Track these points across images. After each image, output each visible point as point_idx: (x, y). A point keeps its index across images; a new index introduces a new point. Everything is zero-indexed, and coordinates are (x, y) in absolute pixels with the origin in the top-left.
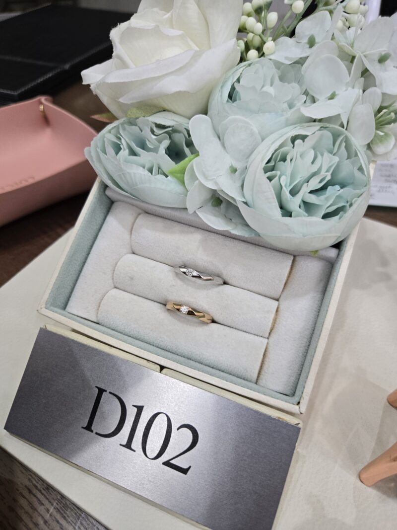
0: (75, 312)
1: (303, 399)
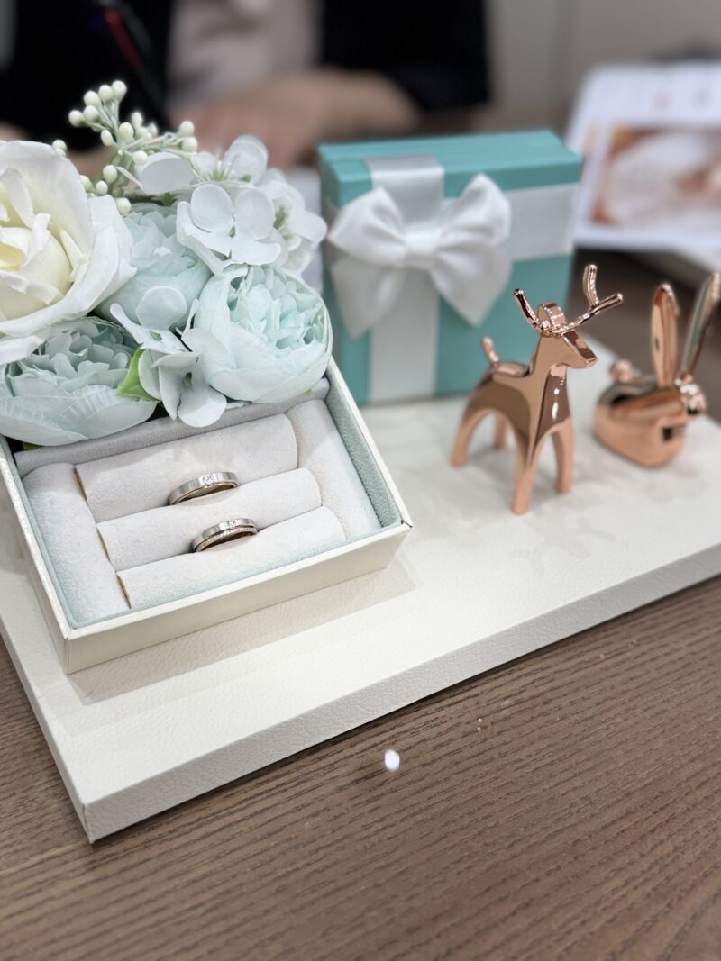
1: (404, 515)
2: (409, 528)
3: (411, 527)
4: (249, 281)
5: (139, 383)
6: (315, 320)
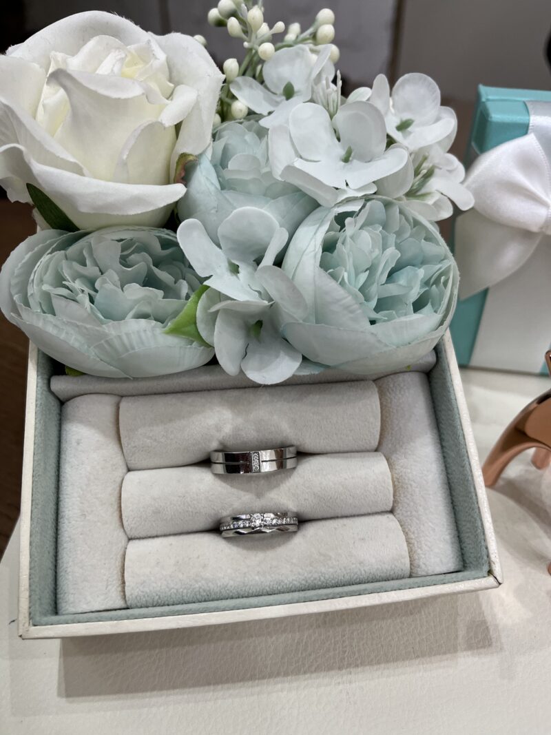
0: (85, 608)
1: (494, 563)
2: (495, 584)
3: (500, 584)
4: (361, 219)
5: (195, 323)
6: (437, 282)
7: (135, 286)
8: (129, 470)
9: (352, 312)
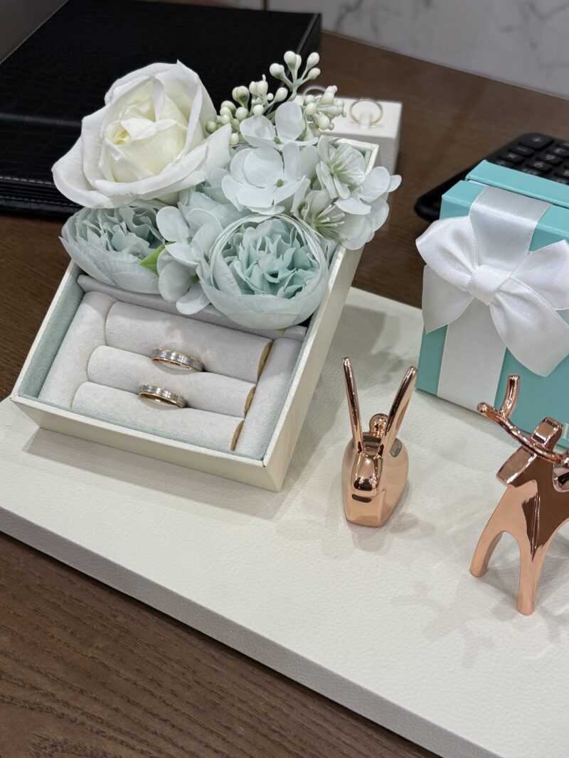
0: (48, 400)
3: (264, 466)
5: (156, 263)
7: (135, 235)
8: (107, 345)
9: (232, 283)
